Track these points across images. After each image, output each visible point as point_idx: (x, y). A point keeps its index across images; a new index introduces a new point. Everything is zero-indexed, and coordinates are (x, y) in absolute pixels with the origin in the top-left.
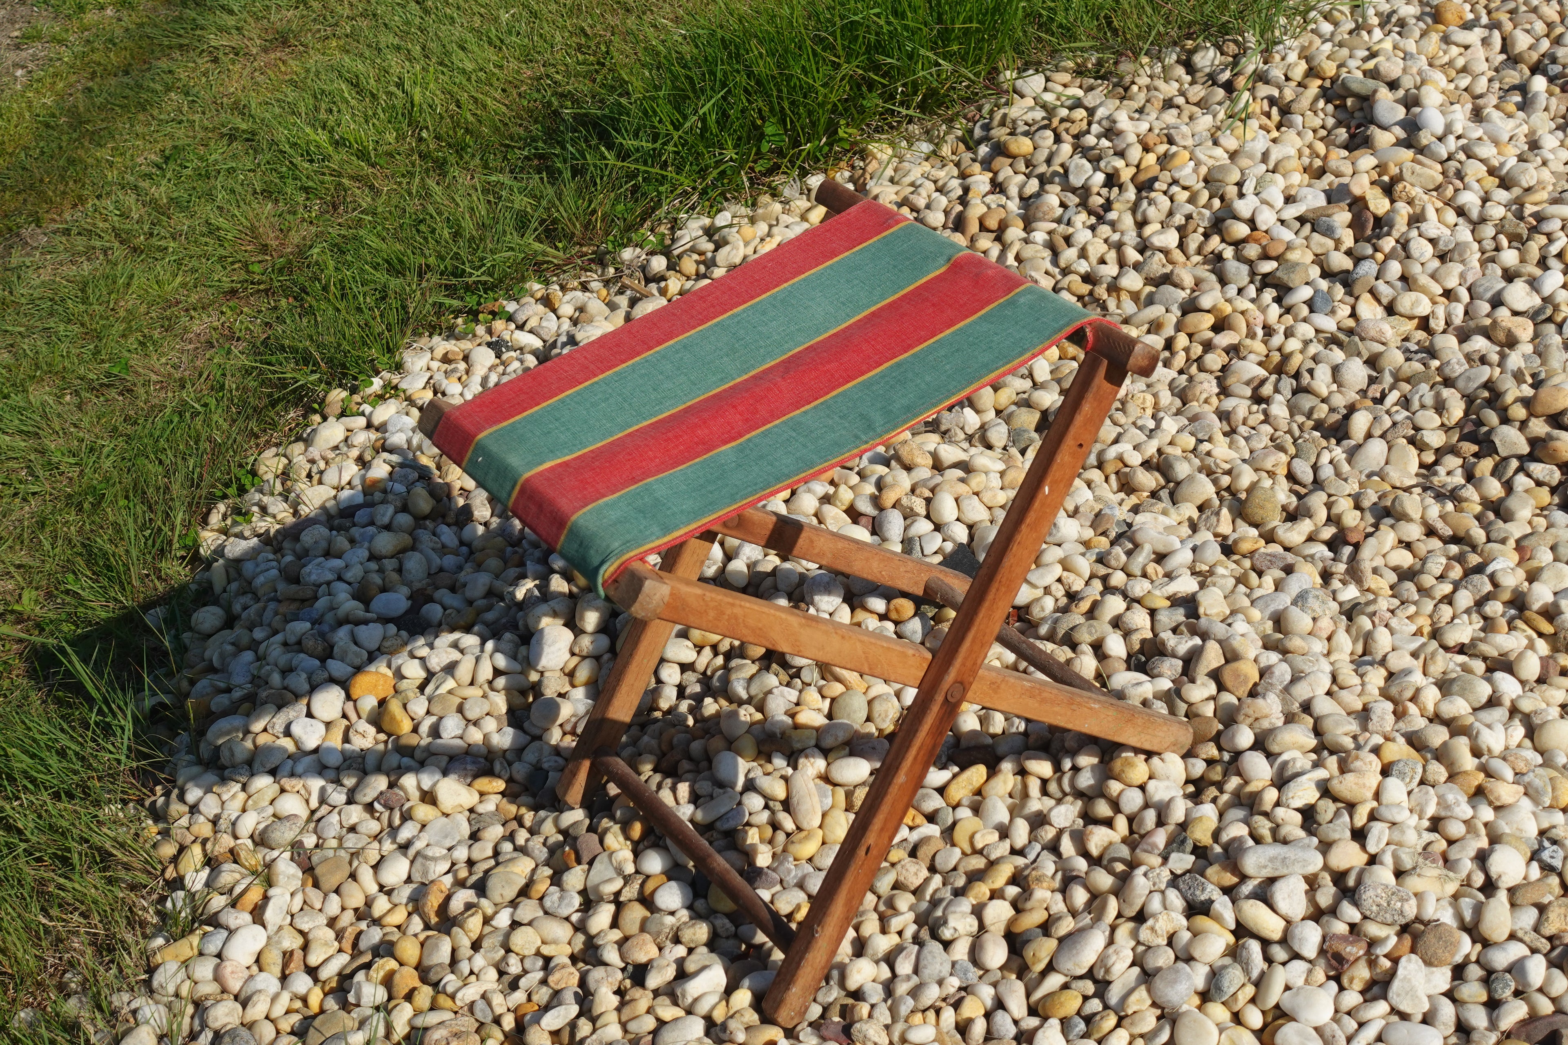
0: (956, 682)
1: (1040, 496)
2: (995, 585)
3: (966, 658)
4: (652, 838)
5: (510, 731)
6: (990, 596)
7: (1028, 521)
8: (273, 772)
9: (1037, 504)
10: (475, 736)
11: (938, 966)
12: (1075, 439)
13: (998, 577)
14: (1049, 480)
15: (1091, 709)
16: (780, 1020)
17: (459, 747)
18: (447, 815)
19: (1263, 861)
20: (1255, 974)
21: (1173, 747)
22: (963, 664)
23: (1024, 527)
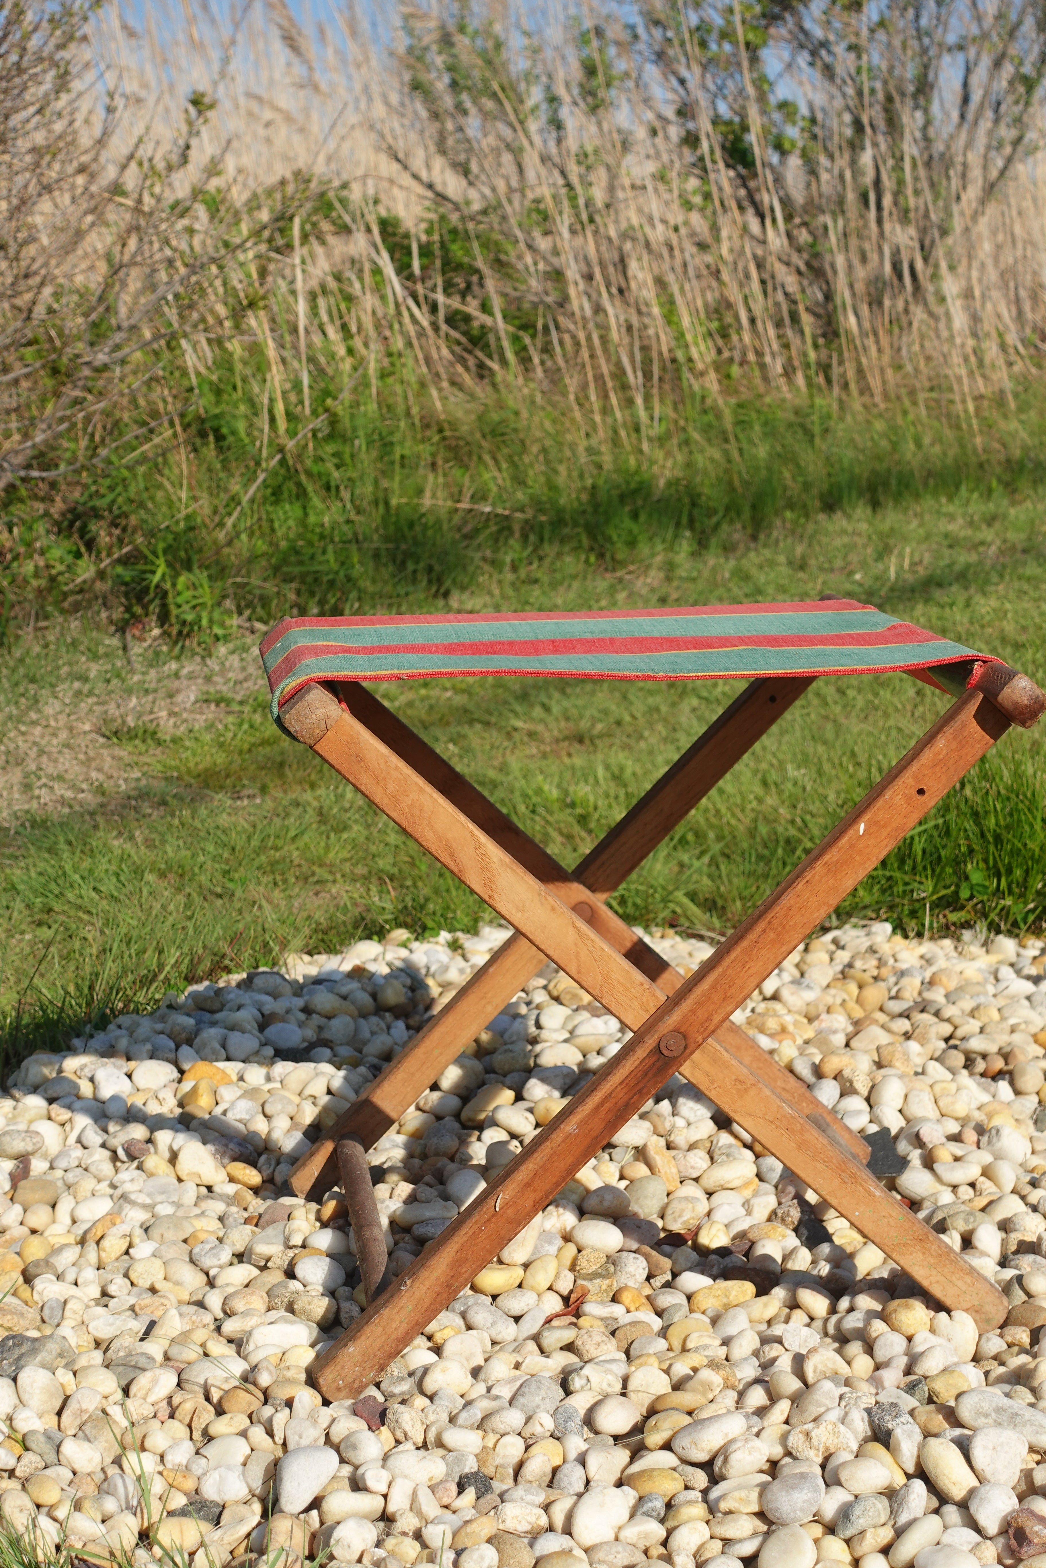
0: (676, 1030)
1: (851, 832)
2: (762, 924)
3: (699, 1004)
4: (341, 1222)
5: (298, 1135)
6: (752, 936)
7: (827, 858)
8: (51, 1101)
9: (844, 840)
10: (261, 1126)
11: (537, 1400)
12: (915, 778)
13: (770, 915)
14: (867, 817)
15: (869, 1193)
16: (322, 1381)
17: (237, 1131)
18: (180, 1180)
19: (986, 1407)
20: (903, 1519)
21: (975, 1311)
22: (693, 1011)
23: (819, 864)
